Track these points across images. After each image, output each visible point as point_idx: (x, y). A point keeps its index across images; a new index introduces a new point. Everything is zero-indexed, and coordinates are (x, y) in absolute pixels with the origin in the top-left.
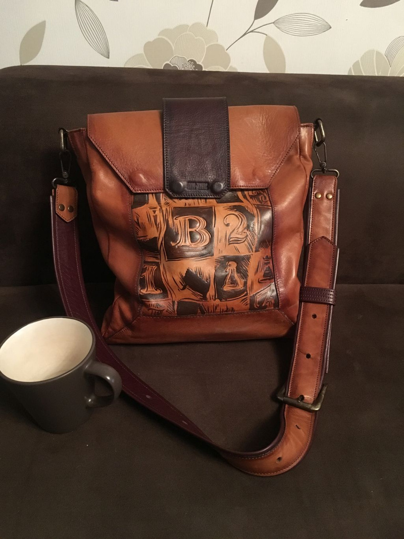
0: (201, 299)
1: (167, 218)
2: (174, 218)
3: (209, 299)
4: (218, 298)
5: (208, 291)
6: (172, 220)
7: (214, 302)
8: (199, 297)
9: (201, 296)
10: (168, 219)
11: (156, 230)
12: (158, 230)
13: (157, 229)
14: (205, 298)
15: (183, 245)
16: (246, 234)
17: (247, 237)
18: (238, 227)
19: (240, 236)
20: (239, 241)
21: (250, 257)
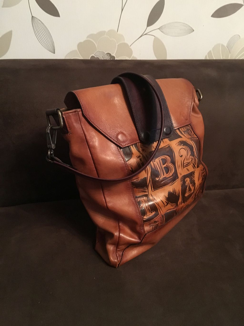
3: (179, 205)
4: (183, 202)
5: (179, 200)
6: (152, 163)
7: (182, 205)
8: (174, 206)
12: (146, 172)
14: (177, 205)
15: (163, 177)
16: (191, 159)
17: (192, 161)
18: (187, 156)
19: (188, 161)
20: (188, 164)
21: (195, 172)
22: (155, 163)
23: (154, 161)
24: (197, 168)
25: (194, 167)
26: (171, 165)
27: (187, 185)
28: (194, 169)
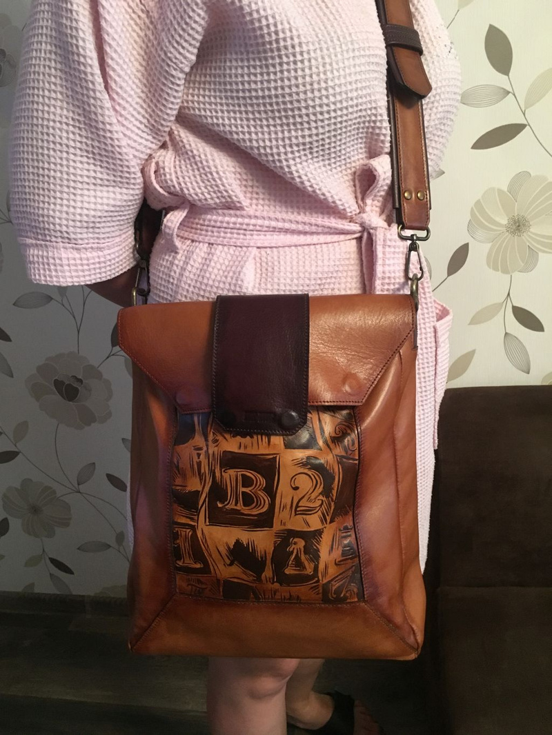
0: (254, 580)
1: (213, 468)
2: (223, 470)
3: (264, 581)
4: (277, 582)
5: (264, 571)
6: (219, 471)
7: (273, 586)
8: (251, 578)
9: (254, 576)
10: (214, 470)
11: (199, 482)
12: (201, 483)
13: (200, 480)
14: (259, 579)
15: (232, 507)
16: (320, 502)
17: (321, 506)
18: (310, 492)
19: (312, 505)
20: (308, 511)
21: (323, 532)
22: (226, 476)
23: (224, 471)
24: (330, 523)
25: (323, 519)
26: (262, 495)
27: (291, 549)
28: (323, 523)
